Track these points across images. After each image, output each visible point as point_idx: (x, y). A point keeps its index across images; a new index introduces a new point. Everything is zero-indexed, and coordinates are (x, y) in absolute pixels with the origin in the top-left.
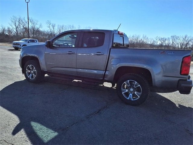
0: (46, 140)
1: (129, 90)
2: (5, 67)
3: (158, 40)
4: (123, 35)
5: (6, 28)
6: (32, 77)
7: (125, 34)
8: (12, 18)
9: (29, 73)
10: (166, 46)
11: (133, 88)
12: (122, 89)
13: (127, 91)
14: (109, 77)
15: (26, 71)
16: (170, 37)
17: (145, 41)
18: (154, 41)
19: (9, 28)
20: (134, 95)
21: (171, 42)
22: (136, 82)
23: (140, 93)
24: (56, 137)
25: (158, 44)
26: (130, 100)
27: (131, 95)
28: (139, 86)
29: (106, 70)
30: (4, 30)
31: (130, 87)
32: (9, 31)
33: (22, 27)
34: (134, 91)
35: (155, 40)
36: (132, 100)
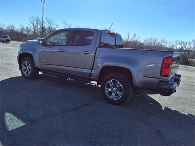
0: (10, 128)
1: (112, 90)
2: (9, 64)
3: (178, 44)
4: (115, 35)
5: (25, 28)
6: (27, 73)
7: (119, 34)
8: (31, 17)
9: (25, 70)
10: (186, 51)
11: (116, 87)
12: (106, 88)
13: (110, 90)
14: (94, 75)
15: (22, 67)
16: (191, 41)
17: (163, 44)
18: (173, 45)
19: (27, 28)
20: (116, 95)
21: (192, 47)
22: (119, 82)
23: (122, 93)
24: (22, 127)
25: (178, 48)
26: (112, 99)
27: (113, 94)
28: (121, 85)
29: (92, 69)
30: (23, 29)
31: (113, 86)
32: (28, 30)
33: (39, 27)
34: (116, 91)
35: (175, 44)
36: (114, 99)
